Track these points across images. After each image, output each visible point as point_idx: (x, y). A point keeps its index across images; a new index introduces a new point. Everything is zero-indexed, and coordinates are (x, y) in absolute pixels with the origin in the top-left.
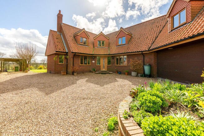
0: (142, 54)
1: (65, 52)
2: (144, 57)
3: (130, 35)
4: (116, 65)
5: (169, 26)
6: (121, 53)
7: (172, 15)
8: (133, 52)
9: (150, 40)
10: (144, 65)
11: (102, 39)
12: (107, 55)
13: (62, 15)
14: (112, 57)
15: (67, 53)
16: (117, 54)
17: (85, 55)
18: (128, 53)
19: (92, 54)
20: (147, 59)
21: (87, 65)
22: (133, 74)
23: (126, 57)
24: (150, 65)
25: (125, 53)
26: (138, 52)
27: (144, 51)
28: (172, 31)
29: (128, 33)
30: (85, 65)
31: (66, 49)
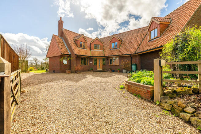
0: (131, 56)
1: (69, 55)
2: (132, 58)
3: (121, 41)
4: (110, 65)
5: (148, 37)
6: (114, 56)
7: (150, 30)
8: (124, 55)
9: (136, 46)
10: (132, 64)
11: (97, 42)
12: (102, 56)
13: (63, 22)
14: (107, 58)
15: (70, 55)
16: (111, 56)
17: (85, 57)
18: (120, 55)
19: (90, 56)
20: (134, 60)
21: (86, 65)
22: (124, 71)
23: (118, 58)
24: (136, 64)
25: (117, 55)
26: (127, 55)
27: (132, 54)
28: (150, 41)
29: (119, 40)
30: (84, 65)
31: (69, 51)
